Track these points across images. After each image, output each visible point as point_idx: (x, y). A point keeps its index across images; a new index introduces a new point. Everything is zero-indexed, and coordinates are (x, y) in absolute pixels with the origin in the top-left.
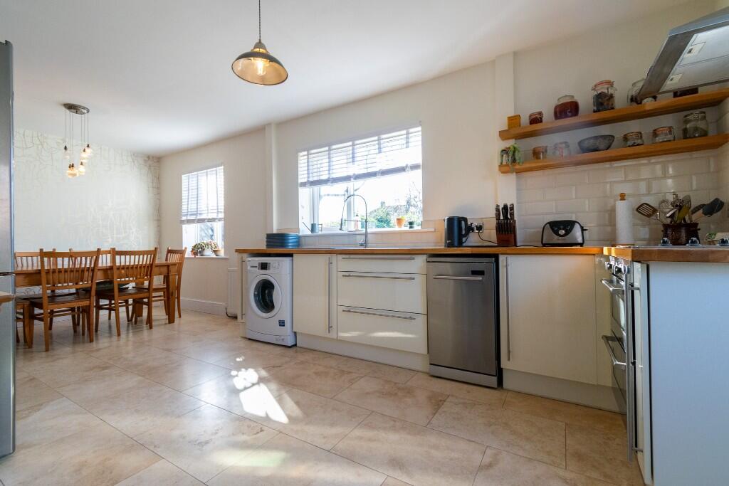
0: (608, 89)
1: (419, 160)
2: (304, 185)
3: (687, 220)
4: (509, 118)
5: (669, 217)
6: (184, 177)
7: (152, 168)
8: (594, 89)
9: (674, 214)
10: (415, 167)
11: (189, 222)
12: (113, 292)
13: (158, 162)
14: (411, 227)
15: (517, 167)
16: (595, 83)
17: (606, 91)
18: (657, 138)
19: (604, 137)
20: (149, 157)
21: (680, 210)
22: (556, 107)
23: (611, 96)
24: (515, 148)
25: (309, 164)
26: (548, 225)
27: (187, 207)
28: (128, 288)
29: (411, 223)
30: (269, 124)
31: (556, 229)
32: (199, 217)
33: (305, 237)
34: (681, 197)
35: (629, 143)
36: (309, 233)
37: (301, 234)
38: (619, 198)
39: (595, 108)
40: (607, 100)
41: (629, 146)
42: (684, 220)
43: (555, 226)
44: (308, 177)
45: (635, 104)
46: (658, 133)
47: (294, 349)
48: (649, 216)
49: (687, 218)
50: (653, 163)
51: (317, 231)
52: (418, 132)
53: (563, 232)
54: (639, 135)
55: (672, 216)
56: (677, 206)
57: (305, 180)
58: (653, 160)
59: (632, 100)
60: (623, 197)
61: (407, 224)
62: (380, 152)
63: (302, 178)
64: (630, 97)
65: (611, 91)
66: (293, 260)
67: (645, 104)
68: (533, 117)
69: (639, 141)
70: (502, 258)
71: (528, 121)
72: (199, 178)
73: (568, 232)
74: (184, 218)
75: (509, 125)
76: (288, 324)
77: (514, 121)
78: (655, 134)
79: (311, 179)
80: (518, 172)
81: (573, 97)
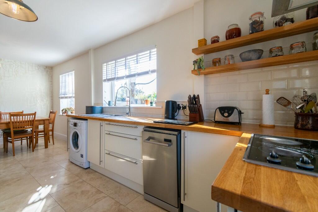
0: (259, 18)
1: (155, 68)
2: (105, 80)
3: (313, 111)
4: (198, 40)
5: (299, 108)
6: (61, 76)
7: (48, 72)
8: (250, 19)
9: (303, 106)
10: (153, 71)
11: (62, 98)
12: (11, 134)
13: (52, 69)
14: (151, 105)
15: (202, 71)
16: (251, 15)
17: (258, 20)
18: (293, 51)
19: (255, 51)
20: (46, 67)
21: (307, 104)
22: (227, 32)
23: (262, 22)
24: (200, 59)
25: (107, 70)
26: (218, 109)
27: (62, 91)
28: (27, 130)
29: (151, 103)
30: (90, 50)
31: (223, 112)
32: (66, 96)
33: (105, 108)
34: (309, 93)
35: (273, 55)
36: (107, 106)
37: (104, 106)
38: (265, 92)
39: (251, 32)
40: (259, 25)
41: (273, 57)
42: (311, 110)
43: (223, 110)
44: (107, 77)
45: (278, 27)
46: (293, 46)
47: (88, 170)
48: (285, 106)
49: (313, 109)
50: (290, 68)
51: (111, 105)
52: (155, 51)
53: (226, 114)
54: (281, 49)
55: (301, 108)
56: (305, 101)
57: (105, 78)
58: (291, 66)
59: (276, 24)
60: (267, 92)
61: (150, 103)
62: (137, 63)
63: (104, 78)
64: (275, 23)
65: (261, 19)
66: (87, 122)
67: (284, 26)
68: (213, 39)
69: (280, 53)
70: (182, 132)
71: (210, 42)
72: (66, 77)
73: (230, 115)
74: (60, 96)
75: (199, 45)
76: (84, 156)
77: (202, 42)
78: (292, 48)
79: (108, 78)
80: (206, 74)
81: (237, 25)
